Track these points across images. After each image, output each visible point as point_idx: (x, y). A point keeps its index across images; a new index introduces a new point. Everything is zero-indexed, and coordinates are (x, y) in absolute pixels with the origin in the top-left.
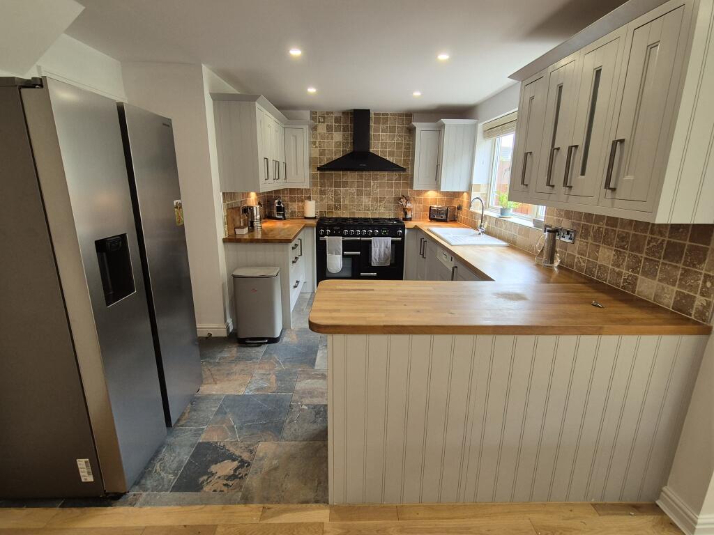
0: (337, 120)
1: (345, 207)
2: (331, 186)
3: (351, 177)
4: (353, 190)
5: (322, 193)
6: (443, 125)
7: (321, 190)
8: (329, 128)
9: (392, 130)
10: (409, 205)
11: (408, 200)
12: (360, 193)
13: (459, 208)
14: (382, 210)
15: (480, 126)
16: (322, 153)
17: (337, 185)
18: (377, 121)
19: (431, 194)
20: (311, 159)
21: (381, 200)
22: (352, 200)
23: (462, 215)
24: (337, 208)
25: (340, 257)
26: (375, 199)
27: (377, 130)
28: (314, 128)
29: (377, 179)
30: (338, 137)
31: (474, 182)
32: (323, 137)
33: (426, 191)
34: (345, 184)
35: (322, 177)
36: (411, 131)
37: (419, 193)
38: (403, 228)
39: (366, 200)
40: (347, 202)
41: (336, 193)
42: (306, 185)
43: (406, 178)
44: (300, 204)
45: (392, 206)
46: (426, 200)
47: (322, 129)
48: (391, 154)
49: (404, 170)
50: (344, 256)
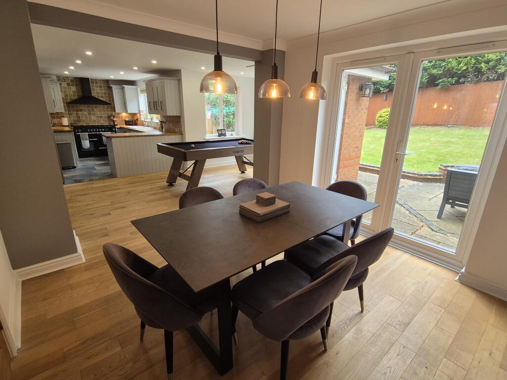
0: (72, 81)
1: (83, 121)
2: (73, 111)
3: (84, 107)
4: (86, 113)
5: (69, 114)
6: (124, 87)
7: (69, 113)
8: (68, 84)
9: (101, 87)
10: (115, 119)
11: (114, 117)
12: (90, 114)
13: (137, 120)
14: (103, 122)
15: (139, 88)
16: (66, 96)
17: (77, 111)
18: (93, 82)
19: (124, 114)
20: (63, 98)
21: (101, 117)
22: (86, 117)
23: (139, 122)
24: (79, 121)
25: (88, 142)
26: (98, 117)
27: (93, 86)
28: (60, 84)
29: (97, 108)
30: (73, 88)
31: (141, 109)
32: (65, 88)
33: (121, 113)
34: (81, 110)
35: (68, 106)
36: (110, 88)
37: (118, 114)
38: (115, 128)
39: (93, 117)
40: (84, 118)
41: (77, 114)
42: (63, 110)
43: (111, 107)
44: (58, 120)
45: (107, 119)
46: (122, 117)
47: (64, 84)
48: (102, 97)
49: (110, 104)
50: (90, 141)
